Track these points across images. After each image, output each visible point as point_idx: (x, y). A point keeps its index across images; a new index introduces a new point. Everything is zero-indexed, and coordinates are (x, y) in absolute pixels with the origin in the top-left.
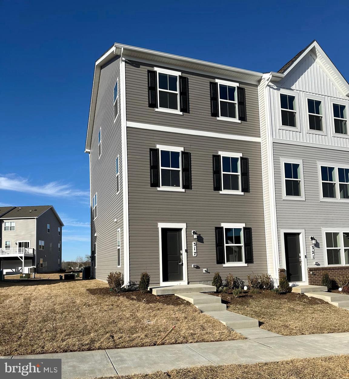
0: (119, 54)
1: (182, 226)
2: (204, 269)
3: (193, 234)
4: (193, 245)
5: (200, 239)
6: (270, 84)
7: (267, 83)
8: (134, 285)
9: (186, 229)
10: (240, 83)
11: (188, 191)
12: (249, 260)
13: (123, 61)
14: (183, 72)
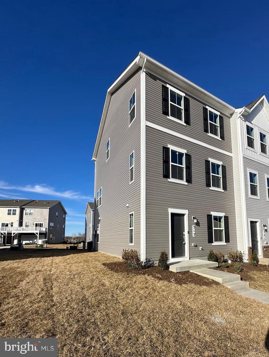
0: (141, 65)
1: (185, 212)
2: (200, 247)
3: (193, 219)
4: (193, 228)
5: (198, 224)
6: (241, 116)
7: (239, 115)
8: (150, 261)
9: (188, 214)
10: (221, 113)
11: (190, 185)
12: (227, 240)
13: (144, 71)
14: (186, 94)
